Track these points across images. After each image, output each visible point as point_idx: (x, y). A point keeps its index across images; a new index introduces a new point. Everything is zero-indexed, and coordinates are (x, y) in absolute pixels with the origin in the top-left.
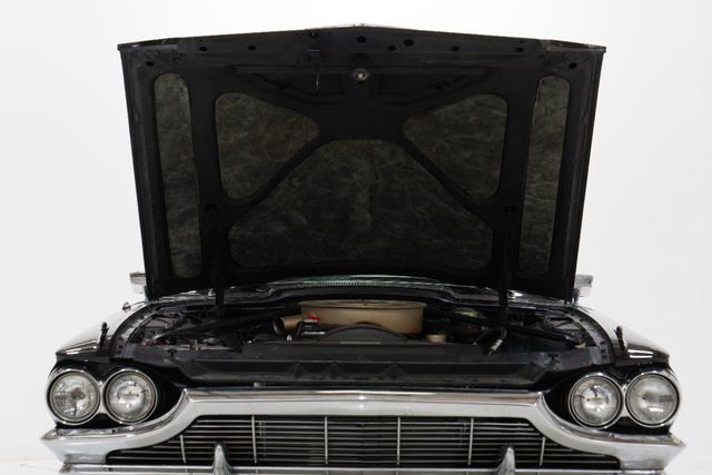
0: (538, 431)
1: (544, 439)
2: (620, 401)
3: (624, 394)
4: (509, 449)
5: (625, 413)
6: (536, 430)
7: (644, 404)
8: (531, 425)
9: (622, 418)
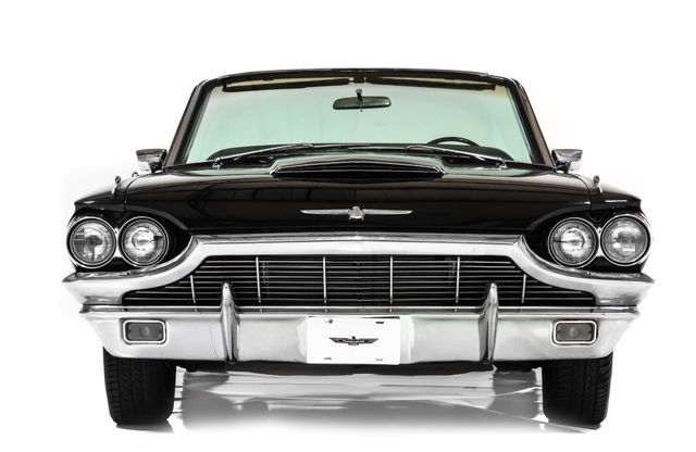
0: (520, 269)
1: (525, 276)
2: (595, 242)
3: (599, 235)
4: (493, 286)
5: (600, 253)
6: (518, 268)
7: (617, 246)
8: (513, 263)
9: (597, 258)
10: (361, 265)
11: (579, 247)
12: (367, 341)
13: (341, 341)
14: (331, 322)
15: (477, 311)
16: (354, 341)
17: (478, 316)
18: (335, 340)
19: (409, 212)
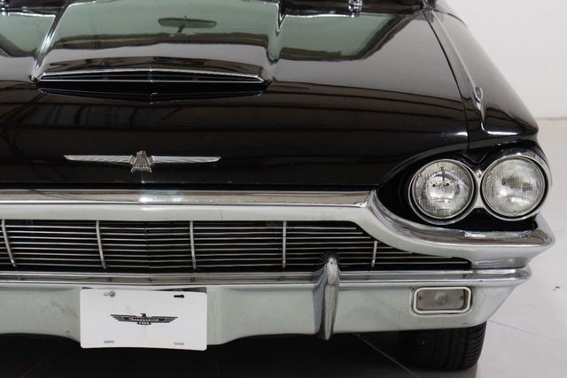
0: (368, 235)
1: (376, 243)
2: (474, 190)
3: (479, 181)
4: (331, 260)
5: (479, 204)
6: (365, 234)
7: (504, 192)
8: (359, 229)
9: (475, 210)
10: (148, 232)
11: (451, 196)
12: (162, 320)
13: (126, 319)
14: (113, 295)
15: (311, 279)
16: (144, 320)
17: (312, 285)
18: (120, 318)
19: (216, 159)
